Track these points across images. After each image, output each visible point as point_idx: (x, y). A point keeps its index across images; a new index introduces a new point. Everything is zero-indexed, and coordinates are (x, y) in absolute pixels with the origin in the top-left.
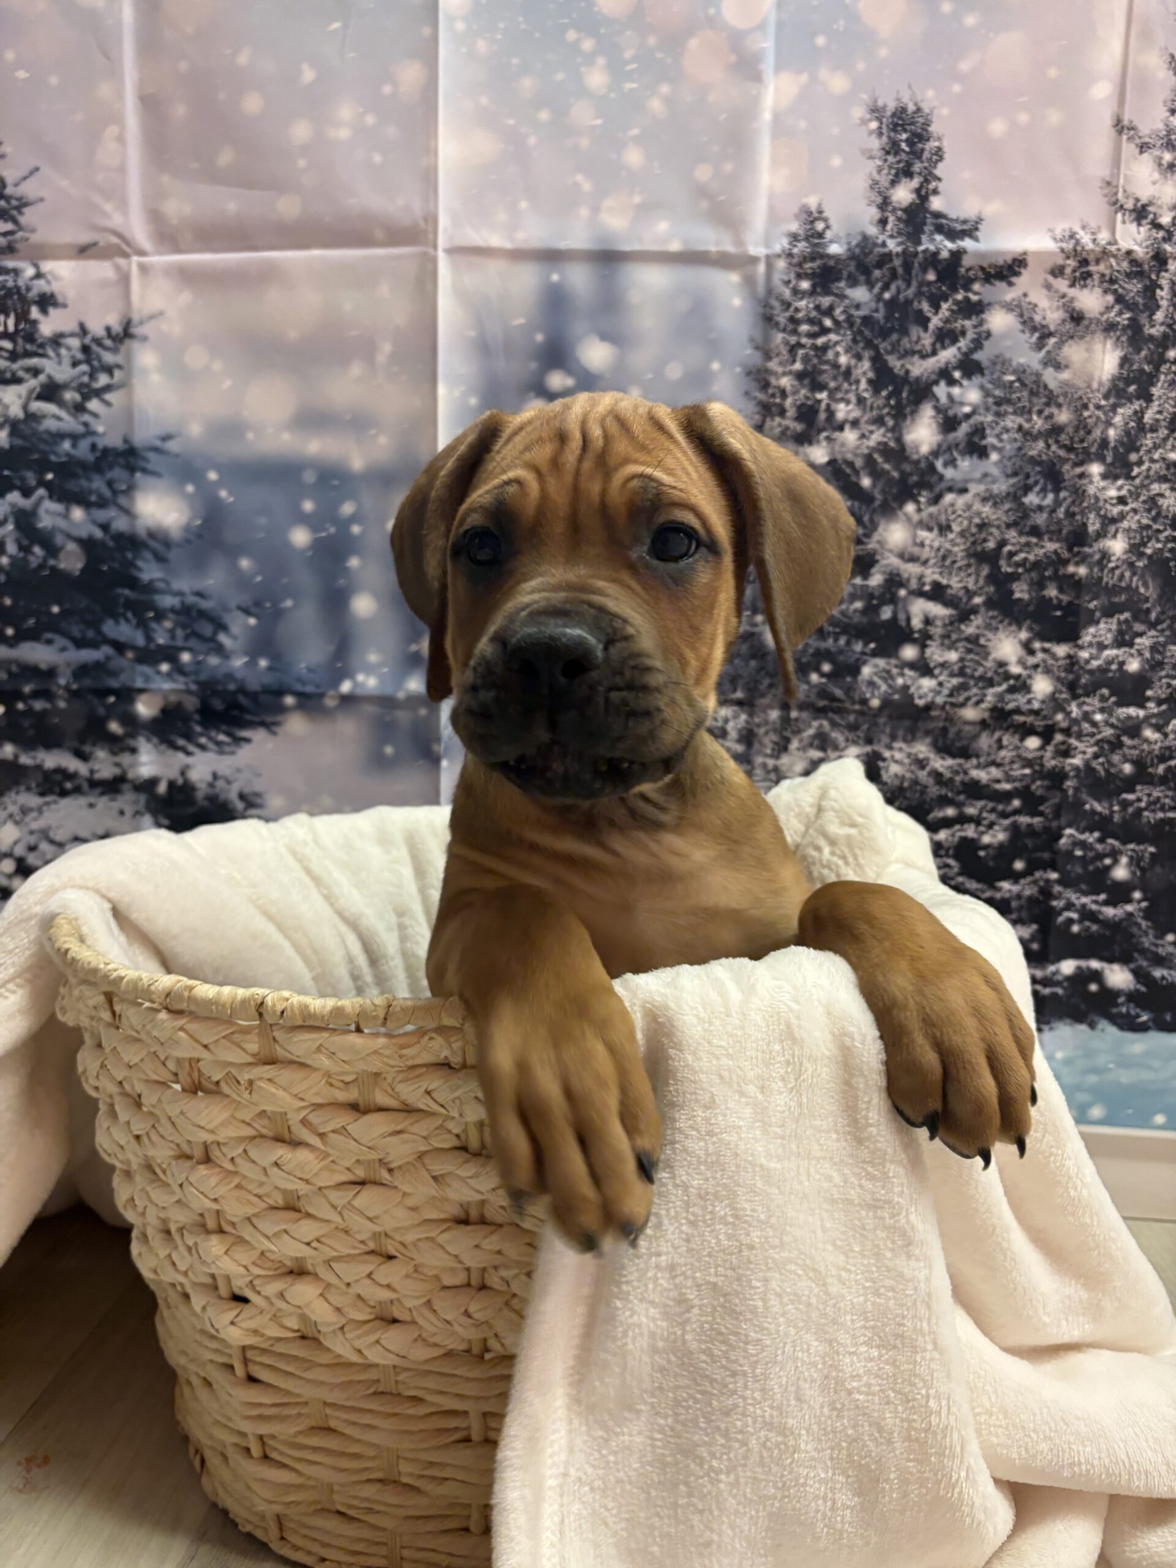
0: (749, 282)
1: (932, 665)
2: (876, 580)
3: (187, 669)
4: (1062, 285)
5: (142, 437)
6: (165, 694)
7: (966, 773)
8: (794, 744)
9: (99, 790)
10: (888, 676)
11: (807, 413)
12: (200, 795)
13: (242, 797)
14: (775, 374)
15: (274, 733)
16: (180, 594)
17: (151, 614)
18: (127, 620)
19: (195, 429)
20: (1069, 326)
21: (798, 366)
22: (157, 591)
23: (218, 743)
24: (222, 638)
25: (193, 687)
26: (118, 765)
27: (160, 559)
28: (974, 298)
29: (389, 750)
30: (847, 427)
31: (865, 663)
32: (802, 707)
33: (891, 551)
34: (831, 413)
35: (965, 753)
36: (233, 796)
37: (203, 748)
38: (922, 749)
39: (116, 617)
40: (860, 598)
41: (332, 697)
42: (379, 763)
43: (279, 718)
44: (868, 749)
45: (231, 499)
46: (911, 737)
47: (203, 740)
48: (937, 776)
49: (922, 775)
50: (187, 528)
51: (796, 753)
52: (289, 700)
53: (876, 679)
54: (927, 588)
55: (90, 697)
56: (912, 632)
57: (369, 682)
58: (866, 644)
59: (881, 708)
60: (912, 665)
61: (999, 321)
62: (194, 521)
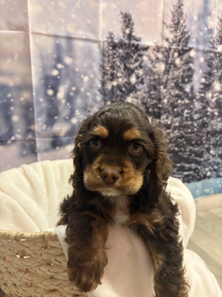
0: (99, 46)
4: (155, 52)
11: (112, 75)
14: (106, 66)
20: (156, 60)
21: (110, 65)
28: (141, 54)
29: (24, 152)
30: (120, 78)
34: (116, 75)
41: (9, 141)
42: (22, 155)
57: (19, 137)
61: (145, 58)
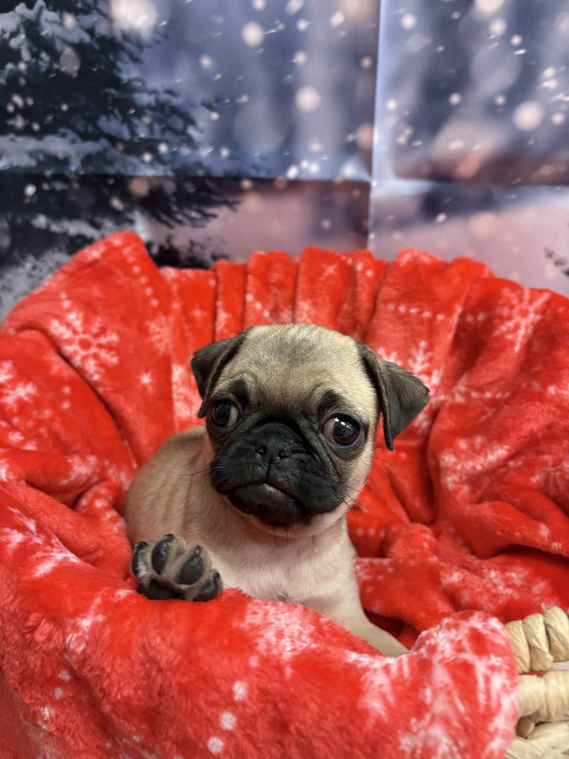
3: (165, 159)
6: (149, 179)
12: (182, 257)
15: (235, 210)
16: (154, 92)
17: (133, 112)
18: (115, 117)
22: (136, 90)
23: (192, 219)
24: (192, 131)
25: (171, 173)
27: (136, 60)
29: (326, 224)
37: (180, 222)
39: (107, 113)
41: (280, 181)
42: (319, 234)
43: (238, 198)
47: (180, 217)
50: (155, 29)
52: (246, 184)
57: (312, 168)
62: (161, 22)
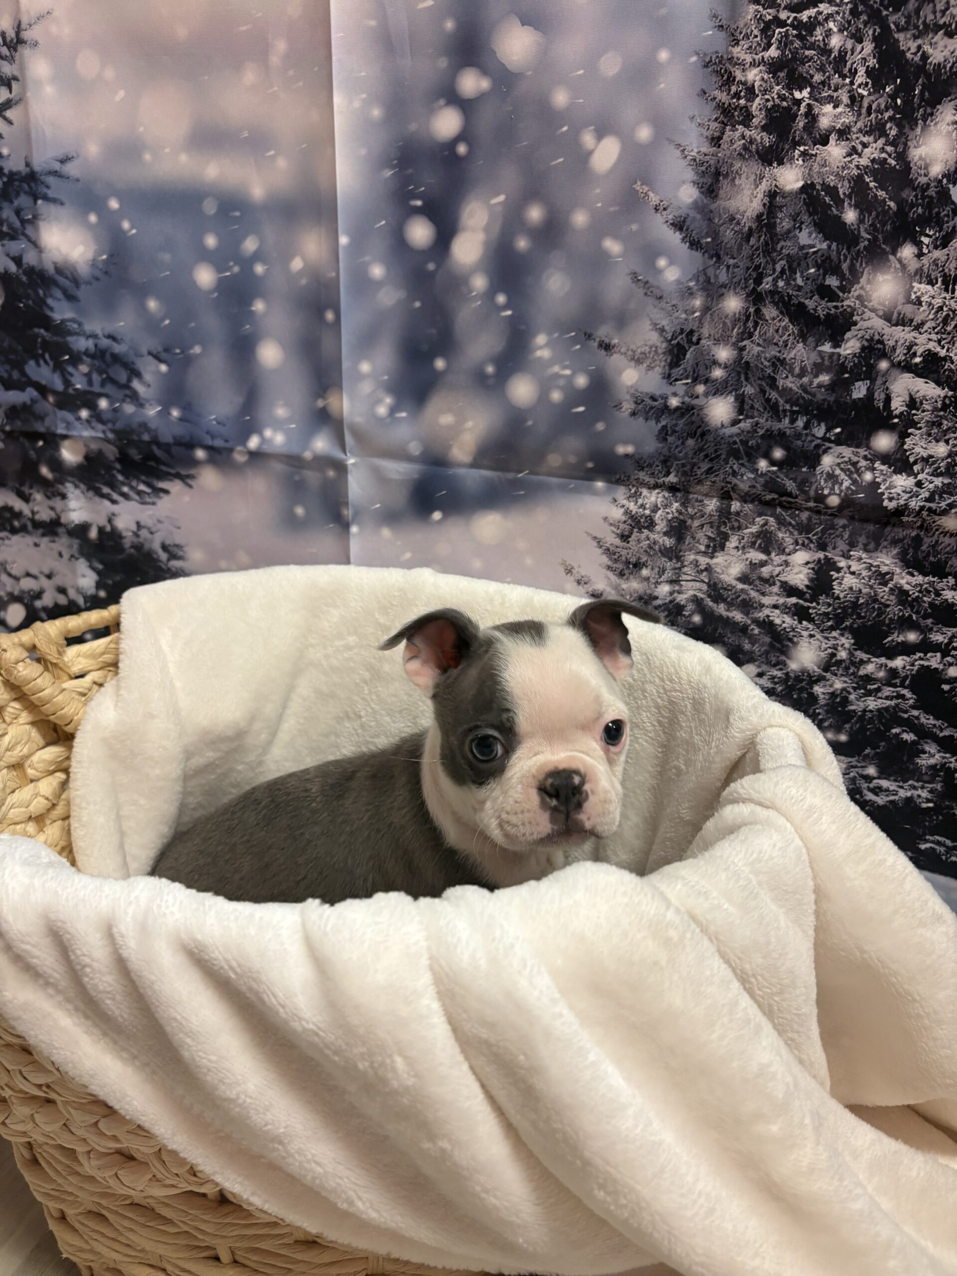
1: (912, 460)
2: (850, 347)
3: (105, 417)
5: (41, 160)
6: (86, 442)
7: (938, 594)
8: (733, 542)
9: (40, 531)
10: (853, 469)
11: (780, 119)
12: (127, 543)
13: (164, 547)
14: (741, 64)
15: (190, 486)
16: (94, 336)
17: (67, 357)
18: (46, 362)
19: (93, 150)
22: (70, 333)
23: (139, 493)
24: (136, 384)
25: (111, 436)
26: (52, 509)
27: (71, 298)
29: (300, 511)
30: (833, 138)
31: (825, 451)
32: (745, 498)
33: (873, 310)
34: (812, 117)
35: (939, 571)
36: (156, 546)
37: (125, 496)
38: (886, 561)
39: (36, 358)
40: (828, 370)
41: (240, 452)
42: (291, 523)
43: (192, 472)
44: (821, 555)
45: (134, 231)
46: (874, 544)
47: (125, 489)
48: (902, 594)
49: (883, 592)
50: (94, 264)
51: (734, 552)
52: (200, 454)
53: (838, 472)
54: (918, 360)
55: (21, 439)
56: (891, 416)
57: (276, 439)
58: (829, 430)
59: (841, 507)
60: (885, 458)
62: (101, 255)
